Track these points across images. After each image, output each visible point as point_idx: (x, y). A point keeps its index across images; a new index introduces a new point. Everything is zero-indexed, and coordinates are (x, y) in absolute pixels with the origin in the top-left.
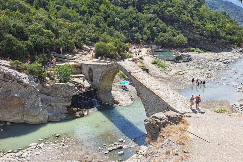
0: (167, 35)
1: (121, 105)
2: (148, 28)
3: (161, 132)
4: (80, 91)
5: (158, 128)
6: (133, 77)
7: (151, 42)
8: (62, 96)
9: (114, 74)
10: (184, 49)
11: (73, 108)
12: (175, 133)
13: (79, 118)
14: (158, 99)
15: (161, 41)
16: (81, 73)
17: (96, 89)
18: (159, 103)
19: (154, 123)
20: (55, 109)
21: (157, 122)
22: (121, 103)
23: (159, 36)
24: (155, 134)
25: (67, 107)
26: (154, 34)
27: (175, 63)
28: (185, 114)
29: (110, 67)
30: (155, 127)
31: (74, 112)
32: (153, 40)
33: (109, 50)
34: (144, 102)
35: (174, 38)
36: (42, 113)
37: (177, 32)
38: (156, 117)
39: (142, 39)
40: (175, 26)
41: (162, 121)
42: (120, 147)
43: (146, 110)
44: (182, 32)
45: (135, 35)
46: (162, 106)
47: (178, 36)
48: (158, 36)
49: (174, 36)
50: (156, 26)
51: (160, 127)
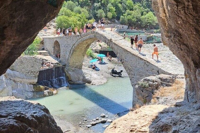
0: (135, 14)
1: (94, 84)
2: (112, 4)
3: (154, 95)
4: (48, 67)
5: (151, 90)
6: (115, 44)
7: (117, 21)
8: (27, 71)
9: (87, 47)
10: (155, 30)
11: (40, 86)
12: (170, 93)
13: (48, 96)
14: (147, 64)
15: (129, 20)
16: (43, 49)
17: (64, 66)
18: (147, 69)
19: (147, 85)
20: (20, 86)
21: (149, 84)
22: (93, 81)
23: (126, 14)
24: (148, 96)
25: (33, 84)
26: (119, 12)
27: (147, 44)
28: (177, 76)
29: (84, 37)
30: (147, 89)
31: (41, 90)
32: (118, 18)
33: (73, 26)
34: (128, 71)
35: (143, 17)
36: (5, 89)
37: (146, 10)
38: (148, 79)
39: (106, 17)
40: (143, 3)
41: (154, 83)
42: (104, 121)
43: (131, 80)
44: (151, 11)
45: (98, 11)
46: (151, 71)
47: (147, 15)
48: (124, 14)
49: (142, 14)
50: (121, 3)
51: (153, 89)
